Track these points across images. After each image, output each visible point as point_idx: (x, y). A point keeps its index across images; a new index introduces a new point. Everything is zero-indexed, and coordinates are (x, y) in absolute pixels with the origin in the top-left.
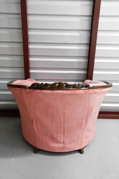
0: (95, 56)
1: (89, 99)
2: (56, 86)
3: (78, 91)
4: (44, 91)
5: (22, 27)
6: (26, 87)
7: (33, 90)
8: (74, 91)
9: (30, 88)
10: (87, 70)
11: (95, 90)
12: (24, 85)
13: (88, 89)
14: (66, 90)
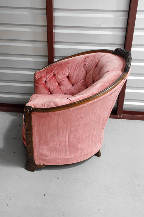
0: (132, 44)
5: (46, 8)
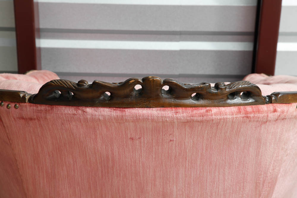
1: (259, 141)
2: (134, 93)
3: (214, 110)
4: (89, 110)
6: (21, 95)
7: (47, 107)
8: (203, 110)
9: (35, 99)
10: (252, 37)
11: (280, 107)
12: (14, 88)
13: (256, 103)
14: (170, 106)
